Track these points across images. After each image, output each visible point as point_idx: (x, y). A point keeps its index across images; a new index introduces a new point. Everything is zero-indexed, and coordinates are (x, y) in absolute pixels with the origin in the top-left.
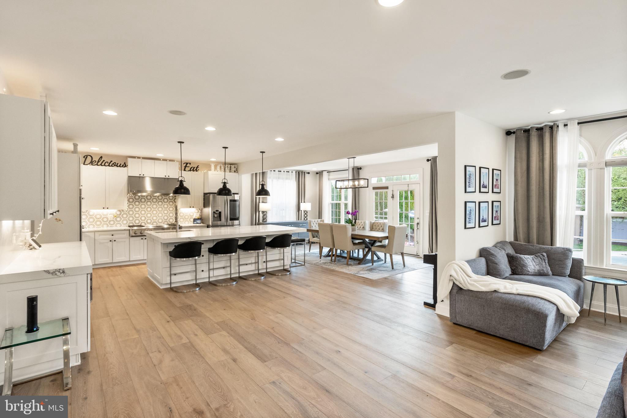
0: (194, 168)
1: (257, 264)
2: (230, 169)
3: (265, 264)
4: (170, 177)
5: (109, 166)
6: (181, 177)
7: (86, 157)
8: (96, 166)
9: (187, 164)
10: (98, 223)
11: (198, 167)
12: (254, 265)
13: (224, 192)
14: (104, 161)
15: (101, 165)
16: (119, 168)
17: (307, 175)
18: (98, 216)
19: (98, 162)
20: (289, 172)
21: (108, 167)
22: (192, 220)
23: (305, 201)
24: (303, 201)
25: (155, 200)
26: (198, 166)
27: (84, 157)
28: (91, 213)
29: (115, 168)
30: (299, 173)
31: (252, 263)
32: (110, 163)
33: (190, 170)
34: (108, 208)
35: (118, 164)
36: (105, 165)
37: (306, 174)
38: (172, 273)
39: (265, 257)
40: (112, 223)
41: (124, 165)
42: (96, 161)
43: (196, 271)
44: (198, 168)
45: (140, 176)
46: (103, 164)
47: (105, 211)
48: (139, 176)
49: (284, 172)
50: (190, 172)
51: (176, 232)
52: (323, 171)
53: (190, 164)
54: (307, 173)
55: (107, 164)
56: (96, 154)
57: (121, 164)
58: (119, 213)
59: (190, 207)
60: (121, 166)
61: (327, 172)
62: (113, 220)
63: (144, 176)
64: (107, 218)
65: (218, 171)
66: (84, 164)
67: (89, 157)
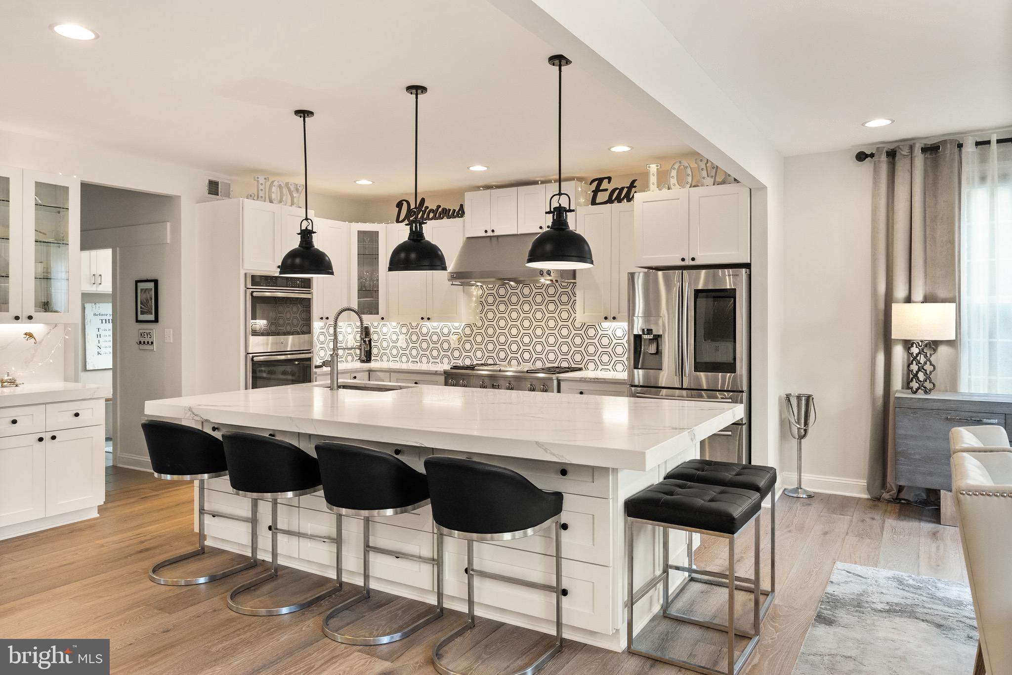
0: (622, 189)
9: (600, 180)
11: (632, 185)
16: (452, 220)
21: (434, 221)
26: (634, 181)
27: (397, 207)
29: (445, 221)
32: (437, 209)
33: (610, 201)
34: (429, 318)
35: (449, 211)
41: (460, 212)
45: (488, 234)
48: (484, 234)
53: (609, 182)
55: (431, 215)
56: (413, 194)
57: (454, 211)
59: (606, 318)
60: (455, 214)
63: (495, 234)
64: (449, 344)
65: (672, 186)
66: (398, 221)
67: (405, 204)
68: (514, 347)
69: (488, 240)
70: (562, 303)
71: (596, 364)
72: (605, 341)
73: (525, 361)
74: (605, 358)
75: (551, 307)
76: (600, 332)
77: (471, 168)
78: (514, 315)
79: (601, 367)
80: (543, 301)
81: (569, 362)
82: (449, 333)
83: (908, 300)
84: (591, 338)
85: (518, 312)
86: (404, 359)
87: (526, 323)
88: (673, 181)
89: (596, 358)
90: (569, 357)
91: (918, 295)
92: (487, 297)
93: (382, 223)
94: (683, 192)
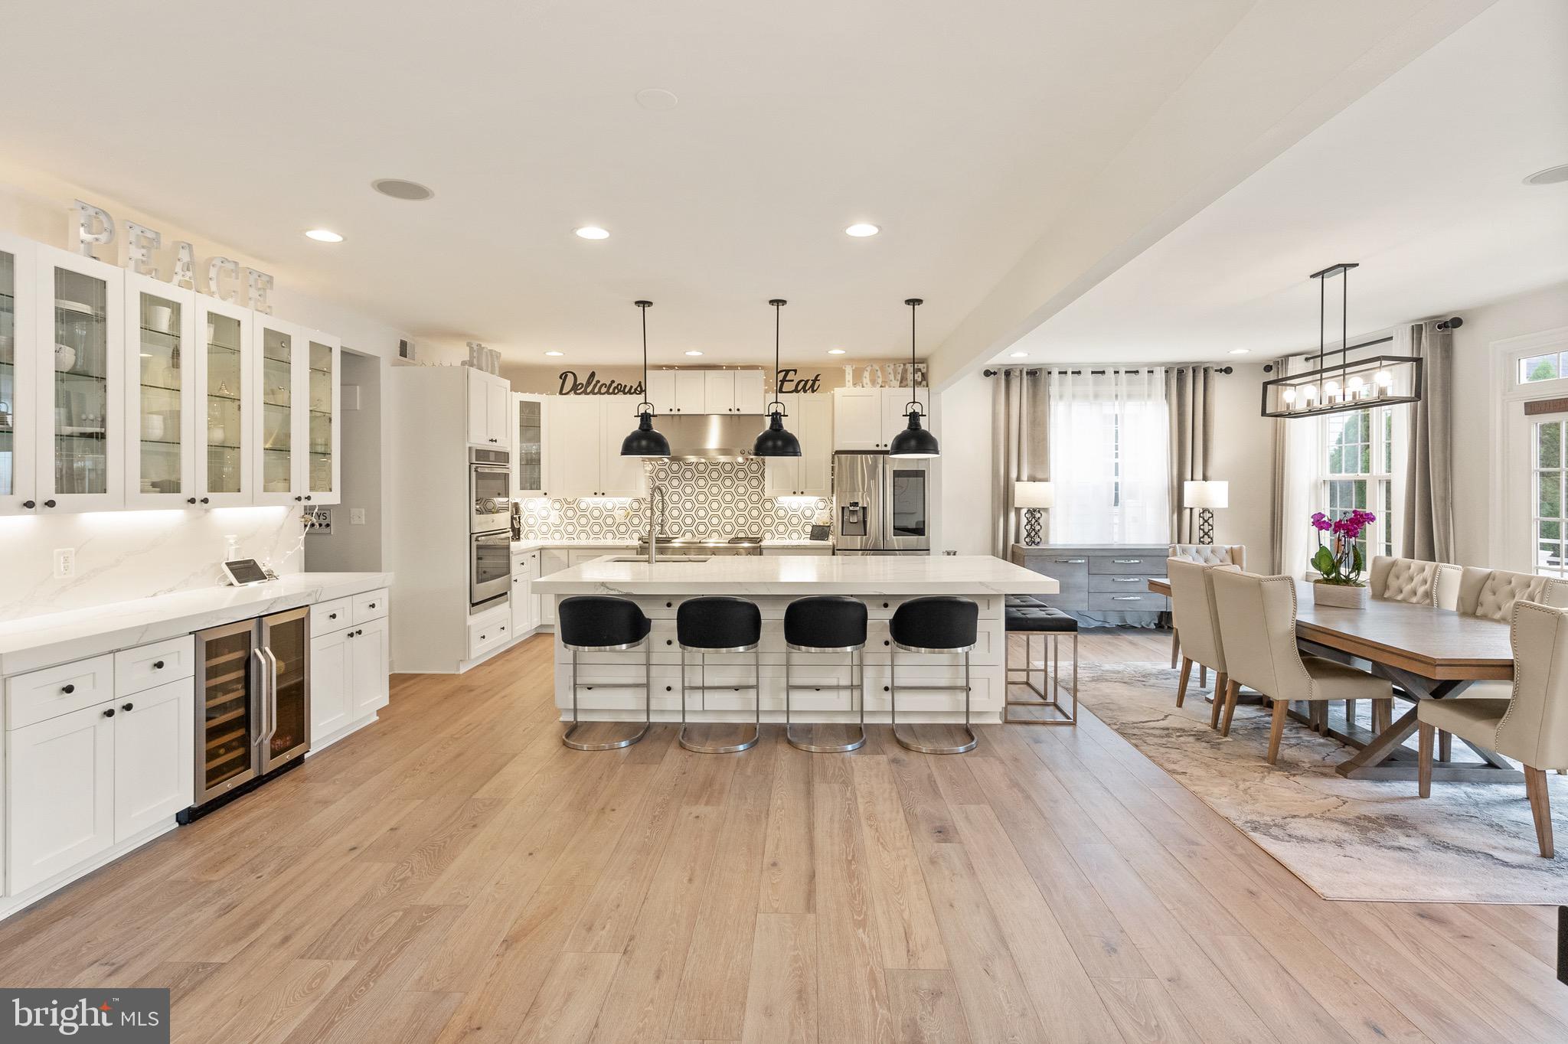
0: (808, 381)
2: (904, 378)
3: (888, 696)
4: (742, 412)
5: (608, 392)
6: (646, 403)
7: (564, 377)
8: (583, 396)
9: (787, 372)
10: (596, 528)
11: (816, 379)
12: (845, 695)
13: (770, 444)
14: (598, 382)
15: (593, 392)
16: (628, 396)
17: (1215, 379)
18: (596, 513)
19: (589, 383)
20: (1137, 372)
21: (606, 396)
22: (809, 529)
23: (1210, 473)
24: (1199, 474)
25: (715, 475)
26: (819, 375)
27: (561, 378)
28: (583, 506)
29: (620, 397)
30: (1180, 372)
31: (838, 688)
32: (610, 385)
33: (796, 391)
34: (603, 494)
35: (625, 386)
36: (599, 393)
37: (1212, 373)
38: (579, 682)
40: (623, 528)
41: (639, 389)
42: (582, 384)
43: (648, 687)
44: (817, 383)
45: (672, 413)
46: (596, 390)
47: (608, 502)
48: (668, 413)
49: (1116, 372)
50: (794, 394)
51: (648, 561)
52: (1287, 356)
53: (795, 374)
54: (1220, 371)
55: (604, 390)
56: (583, 368)
57: (631, 387)
58: (636, 505)
59: (795, 493)
60: (633, 391)
61: (1307, 359)
62: (624, 524)
63: (680, 413)
64: (614, 518)
65: (865, 385)
66: (561, 393)
67: (570, 376)
68: (688, 521)
69: (670, 417)
70: (739, 479)
71: (772, 534)
72: (781, 513)
73: (700, 533)
74: (781, 528)
75: (728, 482)
76: (777, 505)
77: (687, 353)
78: (688, 490)
79: (777, 536)
80: (719, 477)
81: (746, 533)
82: (614, 508)
83: (1018, 479)
84: (768, 511)
85: (692, 487)
86: (557, 536)
87: (702, 498)
88: (866, 380)
89: (772, 528)
90: (746, 528)
91: (1025, 476)
92: (658, 472)
93: (542, 394)
94: (876, 391)
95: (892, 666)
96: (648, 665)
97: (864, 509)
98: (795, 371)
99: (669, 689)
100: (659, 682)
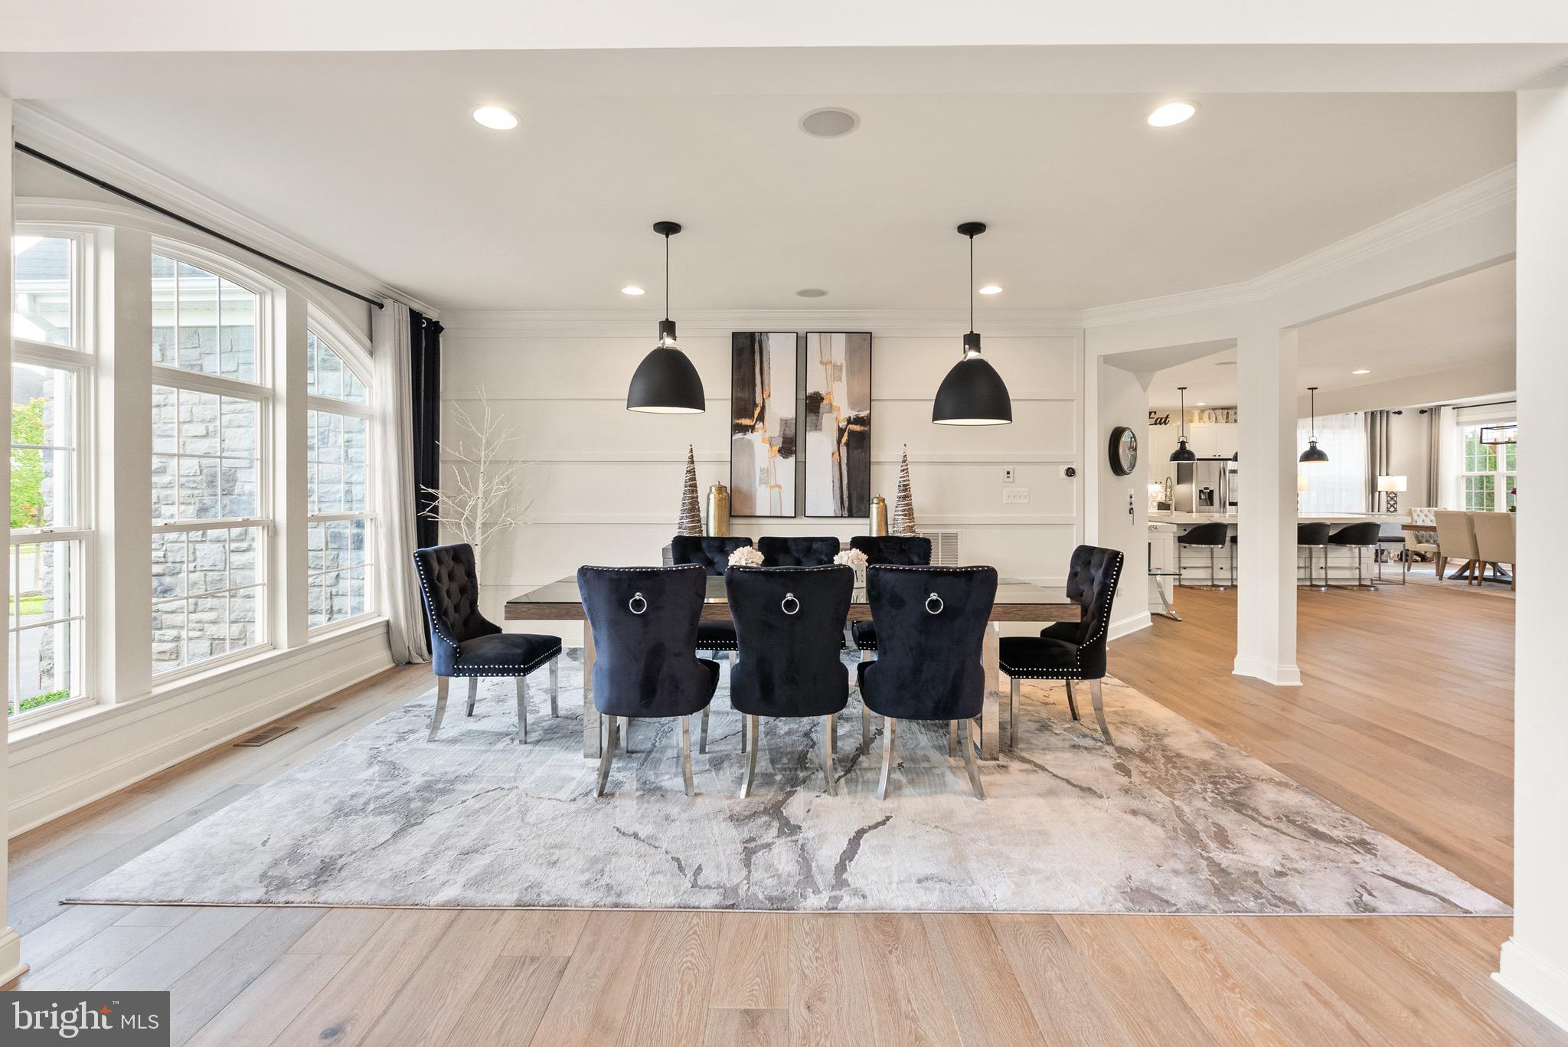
0: (1162, 419)
1: (1308, 570)
2: (1227, 418)
3: (1323, 571)
6: (1183, 434)
11: (1167, 417)
17: (1394, 418)
23: (1390, 472)
24: (1384, 474)
26: (1168, 415)
30: (1373, 415)
37: (1391, 414)
38: (1182, 565)
39: (1323, 560)
43: (1212, 567)
44: (1168, 420)
50: (1154, 426)
52: (1439, 407)
54: (1395, 413)
59: (1155, 484)
61: (1454, 408)
94: (1213, 424)
95: (1326, 558)
96: (1212, 558)
97: (1212, 492)
98: (1155, 413)
99: (1222, 568)
100: (1216, 567)
